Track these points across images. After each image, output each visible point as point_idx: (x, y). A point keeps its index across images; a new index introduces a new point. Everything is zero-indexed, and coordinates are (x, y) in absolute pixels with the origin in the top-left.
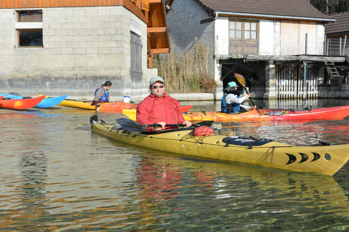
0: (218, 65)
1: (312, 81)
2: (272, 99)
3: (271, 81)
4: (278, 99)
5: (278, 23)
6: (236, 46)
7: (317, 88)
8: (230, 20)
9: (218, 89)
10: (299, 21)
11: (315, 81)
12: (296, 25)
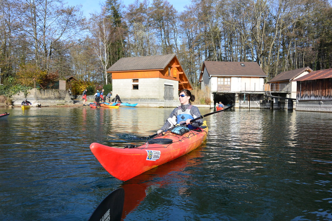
0: (213, 95)
1: (257, 101)
2: (237, 108)
3: (236, 101)
4: (240, 108)
5: (240, 78)
6: (221, 87)
7: (259, 104)
8: (218, 78)
9: (211, 104)
10: (250, 77)
11: (258, 101)
12: (249, 79)
